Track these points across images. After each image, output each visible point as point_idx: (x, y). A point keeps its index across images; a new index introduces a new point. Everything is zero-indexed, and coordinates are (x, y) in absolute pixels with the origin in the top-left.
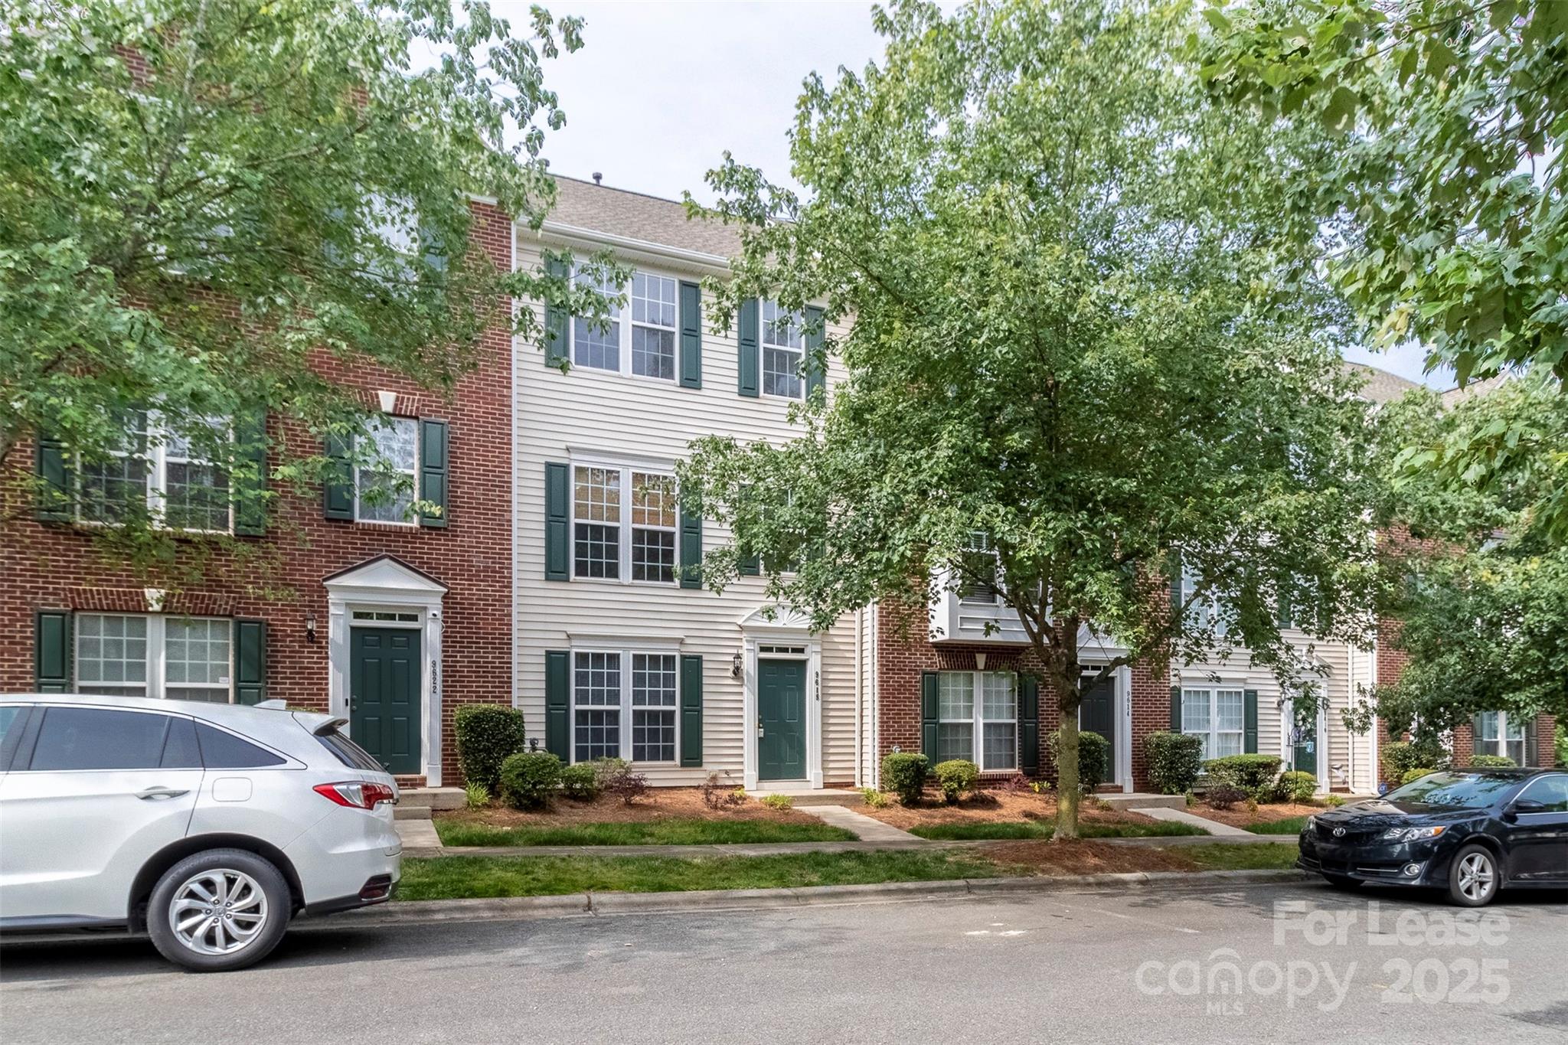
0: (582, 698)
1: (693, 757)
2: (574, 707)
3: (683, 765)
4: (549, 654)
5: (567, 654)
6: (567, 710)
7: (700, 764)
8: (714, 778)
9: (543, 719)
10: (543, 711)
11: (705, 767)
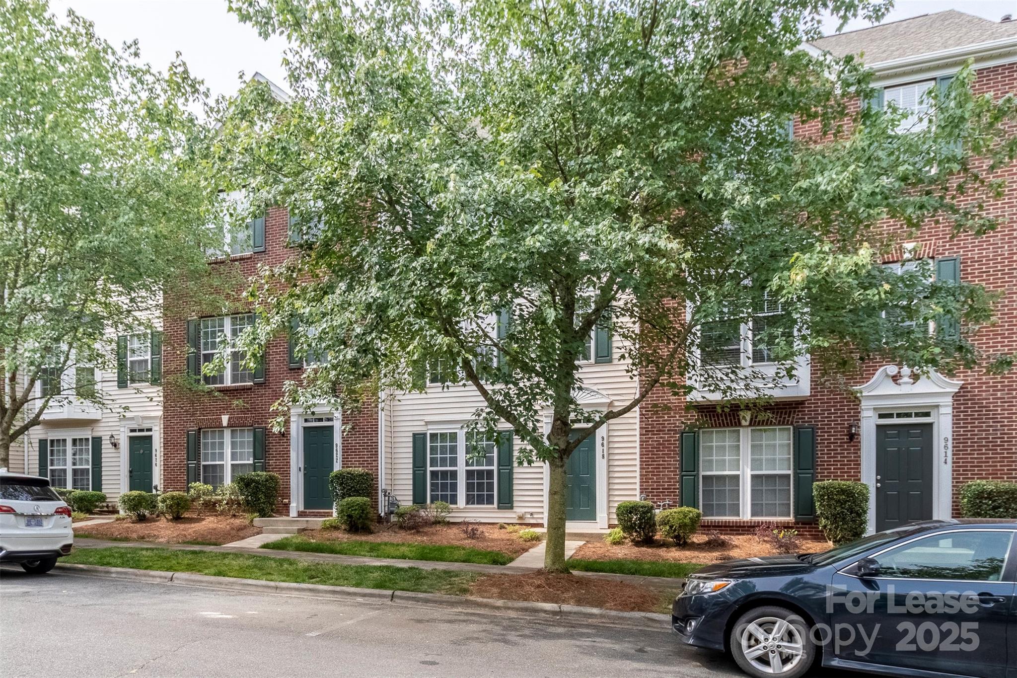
0: (434, 462)
1: (506, 502)
2: (429, 469)
3: (499, 508)
4: (414, 435)
5: (425, 434)
6: (425, 471)
7: (512, 508)
8: (520, 518)
9: (411, 477)
10: (411, 471)
11: (515, 509)
